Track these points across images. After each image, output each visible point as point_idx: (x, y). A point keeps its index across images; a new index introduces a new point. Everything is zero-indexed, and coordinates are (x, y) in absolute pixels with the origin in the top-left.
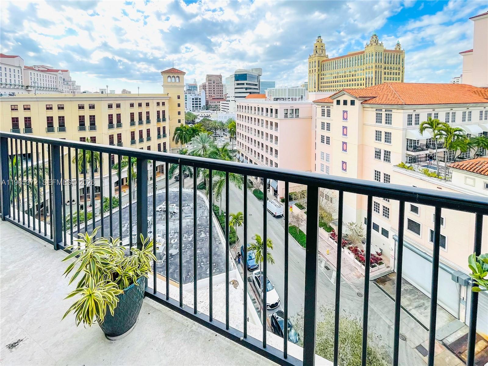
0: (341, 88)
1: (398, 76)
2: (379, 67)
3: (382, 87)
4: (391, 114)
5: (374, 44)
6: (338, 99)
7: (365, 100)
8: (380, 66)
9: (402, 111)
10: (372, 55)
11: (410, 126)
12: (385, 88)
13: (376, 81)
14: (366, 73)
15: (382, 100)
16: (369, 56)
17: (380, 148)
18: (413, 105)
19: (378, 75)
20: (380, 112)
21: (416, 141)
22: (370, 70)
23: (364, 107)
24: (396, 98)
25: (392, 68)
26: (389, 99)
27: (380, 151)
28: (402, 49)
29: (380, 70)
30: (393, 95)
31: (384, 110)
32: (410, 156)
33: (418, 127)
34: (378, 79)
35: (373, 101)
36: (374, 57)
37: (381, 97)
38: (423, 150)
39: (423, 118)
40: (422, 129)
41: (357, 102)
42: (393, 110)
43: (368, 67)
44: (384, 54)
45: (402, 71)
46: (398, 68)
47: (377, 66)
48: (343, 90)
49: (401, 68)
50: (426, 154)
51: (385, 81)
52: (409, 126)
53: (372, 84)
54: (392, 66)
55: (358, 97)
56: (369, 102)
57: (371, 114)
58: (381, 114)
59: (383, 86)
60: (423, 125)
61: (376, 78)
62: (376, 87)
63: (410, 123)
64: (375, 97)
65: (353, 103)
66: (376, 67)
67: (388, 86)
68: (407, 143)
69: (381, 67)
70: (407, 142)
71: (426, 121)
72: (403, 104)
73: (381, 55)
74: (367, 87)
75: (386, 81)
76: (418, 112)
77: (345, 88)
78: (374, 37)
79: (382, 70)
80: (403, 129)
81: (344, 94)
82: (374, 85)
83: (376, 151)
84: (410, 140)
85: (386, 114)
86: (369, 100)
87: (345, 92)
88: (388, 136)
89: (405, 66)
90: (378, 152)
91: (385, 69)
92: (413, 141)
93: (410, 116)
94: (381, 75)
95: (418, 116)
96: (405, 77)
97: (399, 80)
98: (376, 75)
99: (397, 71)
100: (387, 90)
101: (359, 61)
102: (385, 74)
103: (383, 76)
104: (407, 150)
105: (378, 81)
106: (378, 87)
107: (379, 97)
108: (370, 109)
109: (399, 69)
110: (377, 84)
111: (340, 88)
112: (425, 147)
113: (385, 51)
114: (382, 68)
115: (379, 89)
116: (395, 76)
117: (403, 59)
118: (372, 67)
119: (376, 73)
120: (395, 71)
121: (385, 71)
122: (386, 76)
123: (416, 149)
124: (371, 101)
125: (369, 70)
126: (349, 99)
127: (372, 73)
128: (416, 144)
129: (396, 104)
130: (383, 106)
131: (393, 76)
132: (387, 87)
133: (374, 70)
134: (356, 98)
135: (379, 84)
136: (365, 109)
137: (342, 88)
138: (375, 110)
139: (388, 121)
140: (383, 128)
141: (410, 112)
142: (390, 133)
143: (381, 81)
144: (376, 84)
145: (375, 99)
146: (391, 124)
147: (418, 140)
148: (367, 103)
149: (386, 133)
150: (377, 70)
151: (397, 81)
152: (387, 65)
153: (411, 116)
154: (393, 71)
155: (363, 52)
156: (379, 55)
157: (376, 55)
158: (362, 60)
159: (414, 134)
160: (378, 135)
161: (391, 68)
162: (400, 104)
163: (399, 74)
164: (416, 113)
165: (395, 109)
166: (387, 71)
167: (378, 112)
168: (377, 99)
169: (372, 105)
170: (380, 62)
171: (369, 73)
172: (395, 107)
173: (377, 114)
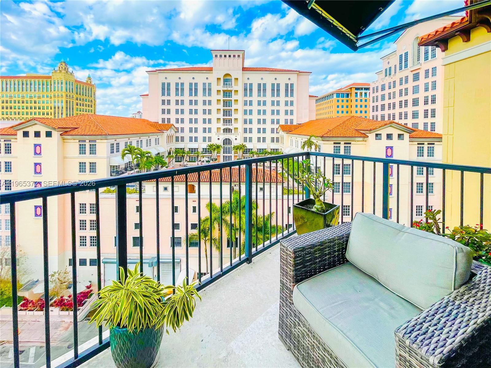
0: (29, 117)
1: (90, 108)
4: (95, 145)
5: (63, 71)
6: (25, 130)
7: (65, 132)
8: (71, 96)
10: (62, 83)
12: (86, 119)
13: (67, 111)
14: (55, 102)
15: (85, 131)
16: (58, 83)
18: (115, 135)
19: (70, 105)
20: (84, 143)
21: (117, 166)
22: (60, 99)
23: (64, 139)
24: (99, 129)
25: (85, 100)
26: (92, 130)
29: (71, 100)
30: (95, 127)
31: (87, 141)
34: (70, 109)
35: (75, 132)
36: (64, 85)
37: (83, 128)
39: (122, 147)
41: (55, 134)
42: (97, 141)
43: (56, 95)
44: (75, 84)
45: (94, 104)
47: (68, 96)
48: (35, 119)
49: (93, 101)
52: (112, 154)
54: (84, 97)
55: (57, 128)
56: (71, 133)
57: (73, 146)
58: (85, 145)
61: (67, 108)
63: (112, 152)
64: (76, 128)
65: (49, 134)
66: (67, 96)
68: (111, 170)
69: (72, 97)
70: (111, 168)
72: (106, 135)
73: (72, 85)
77: (35, 116)
78: (63, 64)
79: (74, 100)
80: (107, 158)
81: (36, 124)
85: (90, 145)
86: (70, 131)
87: (36, 122)
88: (93, 166)
91: (77, 99)
92: (115, 166)
93: (112, 145)
94: (73, 105)
95: (118, 144)
97: (91, 112)
98: (67, 105)
99: (90, 103)
100: (89, 121)
101: (45, 86)
102: (77, 105)
103: (75, 106)
104: (111, 175)
105: (70, 111)
107: (81, 128)
108: (72, 141)
109: (91, 101)
111: (27, 116)
112: (124, 171)
113: (76, 81)
115: (79, 120)
116: (87, 108)
117: (94, 93)
118: (62, 96)
119: (67, 102)
120: (87, 103)
121: (77, 101)
122: (79, 107)
123: (118, 173)
124: (73, 132)
125: (58, 99)
126: (43, 130)
127: (62, 102)
128: (118, 169)
129: (100, 135)
130: (87, 137)
131: (86, 108)
132: (88, 118)
133: (64, 100)
134: (54, 129)
136: (65, 141)
137: (31, 116)
138: (78, 141)
139: (93, 151)
140: (88, 159)
141: (112, 141)
142: (95, 163)
143: (73, 111)
145: (76, 130)
146: (96, 154)
147: (119, 166)
148: (68, 134)
149: (90, 163)
150: (68, 100)
152: (79, 97)
154: (85, 103)
155: (50, 77)
157: (66, 84)
158: (49, 87)
160: (82, 168)
161: (83, 100)
162: (103, 135)
163: (91, 107)
164: (117, 142)
165: (99, 139)
166: (79, 102)
167: (81, 143)
168: (79, 130)
169: (75, 136)
170: (71, 92)
171: (58, 102)
172: (99, 137)
173: (80, 145)
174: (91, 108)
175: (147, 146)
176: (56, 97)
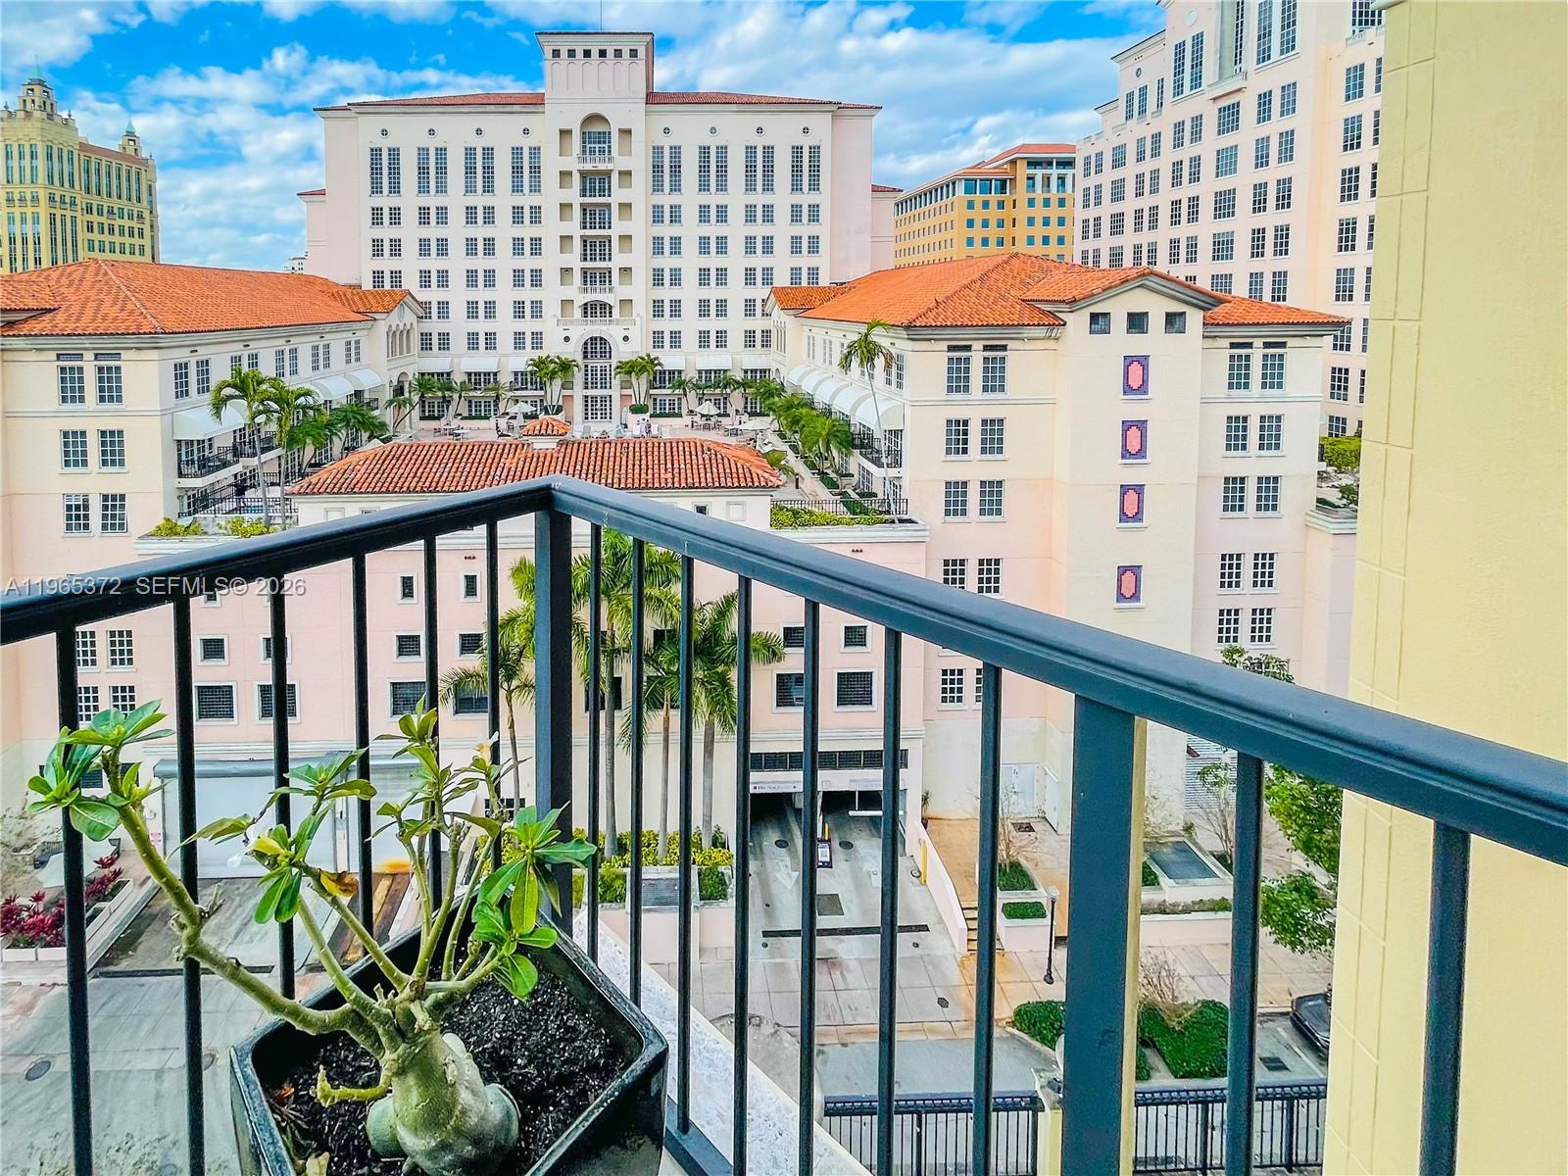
1: (137, 241)
2: (63, 202)
3: (77, 276)
4: (118, 369)
5: (37, 114)
7: (8, 324)
8: (68, 200)
9: (155, 354)
10: (33, 156)
11: (186, 400)
12: (89, 276)
13: (54, 250)
14: (11, 221)
15: (78, 320)
16: (21, 156)
17: (85, 492)
18: (189, 332)
19: (64, 231)
20: (76, 364)
21: (203, 441)
22: (29, 210)
24: (132, 312)
25: (116, 211)
26: (106, 315)
27: (86, 501)
28: (144, 154)
29: (69, 214)
30: (120, 304)
31: (89, 355)
32: (190, 493)
33: (208, 397)
34: (64, 243)
35: (45, 323)
36: (41, 163)
37: (75, 309)
38: (225, 464)
39: (221, 372)
40: (219, 405)
42: (124, 355)
43: (17, 197)
44: (82, 157)
45: (152, 226)
46: (135, 215)
47: (57, 198)
49: (146, 214)
50: (236, 476)
51: (92, 255)
52: (181, 401)
53: (38, 261)
54: (115, 204)
56: (25, 329)
57: (37, 373)
58: (80, 370)
59: (82, 269)
60: (221, 389)
61: (54, 241)
62: (55, 275)
63: (182, 391)
64: (49, 311)
66: (52, 199)
67: (102, 271)
68: (180, 455)
69: (73, 203)
70: (179, 450)
71: (228, 378)
72: (156, 333)
73: (71, 160)
74: (20, 270)
75: (96, 254)
76: (203, 353)
78: (37, 88)
79: (78, 214)
80: (163, 413)
82: (46, 263)
83: (69, 508)
84: (187, 442)
85: (100, 369)
86: (27, 320)
88: (112, 443)
89: (160, 209)
90: (78, 508)
91: (89, 210)
92: (195, 443)
93: (181, 370)
94: (74, 232)
95: (204, 366)
96: (161, 247)
97: (142, 253)
98: (53, 230)
99: (134, 224)
100: (98, 286)
102: (90, 229)
103: (83, 235)
104: (181, 475)
105: (65, 251)
106: (62, 275)
107: (68, 309)
108: (33, 356)
109: (140, 217)
110: (60, 262)
112: (230, 457)
113: (84, 147)
114: (79, 208)
115: (64, 281)
116: (127, 240)
117: (150, 186)
118: (35, 199)
119: (53, 218)
120: (126, 223)
121: (89, 218)
122: (96, 236)
123: (205, 466)
124: (36, 326)
125: (23, 209)
127: (36, 220)
128: (206, 453)
129: (133, 334)
130: (87, 342)
131: (122, 240)
132: (97, 274)
133: (43, 211)
135: (70, 261)
136: (8, 356)
138: (53, 355)
139: (110, 389)
140: (92, 417)
141: (182, 355)
142: (121, 433)
143: (75, 251)
144: (54, 262)
145: (48, 316)
146: (119, 399)
147: (210, 440)
148: (16, 332)
149: (103, 433)
150: (58, 213)
151: (137, 258)
152: (95, 201)
153: (186, 368)
154: (118, 222)
156: (60, 158)
157: (49, 157)
159: (198, 422)
160: (73, 450)
161: (111, 212)
162: (145, 333)
163: (141, 235)
164: (200, 358)
165: (131, 348)
166: (95, 218)
167: (67, 364)
168: (60, 317)
169: (41, 340)
170: (66, 184)
171: (23, 221)
172: (130, 341)
173: (63, 370)
174: (141, 241)
175: (315, 368)
176: (17, 203)
